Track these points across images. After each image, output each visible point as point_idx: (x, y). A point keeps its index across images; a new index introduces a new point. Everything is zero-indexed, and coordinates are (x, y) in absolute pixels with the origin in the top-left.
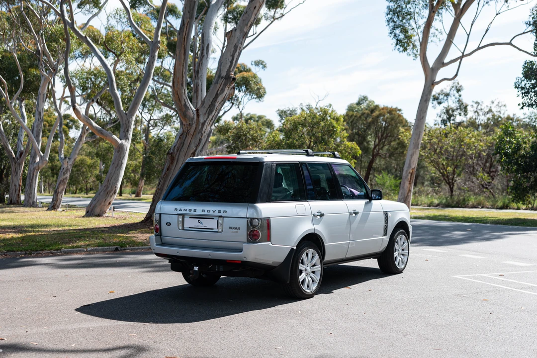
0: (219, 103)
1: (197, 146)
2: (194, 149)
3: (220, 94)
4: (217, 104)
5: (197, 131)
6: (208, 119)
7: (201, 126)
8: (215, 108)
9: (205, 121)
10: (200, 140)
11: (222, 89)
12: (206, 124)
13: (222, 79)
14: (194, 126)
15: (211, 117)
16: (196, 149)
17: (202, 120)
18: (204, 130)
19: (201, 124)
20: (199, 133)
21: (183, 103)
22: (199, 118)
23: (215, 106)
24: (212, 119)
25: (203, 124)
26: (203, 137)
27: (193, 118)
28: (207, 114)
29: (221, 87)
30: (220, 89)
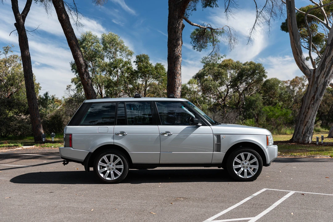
0: (328, 62)
1: (315, 92)
2: (314, 94)
3: (328, 56)
4: (326, 64)
5: (314, 83)
6: (321, 74)
7: (316, 79)
8: (326, 66)
9: (319, 76)
10: (317, 88)
11: (329, 53)
12: (320, 77)
13: (328, 46)
14: (312, 79)
15: (323, 72)
16: (315, 95)
17: (316, 75)
18: (319, 81)
19: (316, 78)
20: (315, 84)
21: (301, 65)
22: (314, 74)
23: (325, 65)
24: (324, 74)
25: (318, 78)
26: (319, 86)
27: (311, 74)
28: (320, 71)
29: (328, 52)
30: (327, 53)
